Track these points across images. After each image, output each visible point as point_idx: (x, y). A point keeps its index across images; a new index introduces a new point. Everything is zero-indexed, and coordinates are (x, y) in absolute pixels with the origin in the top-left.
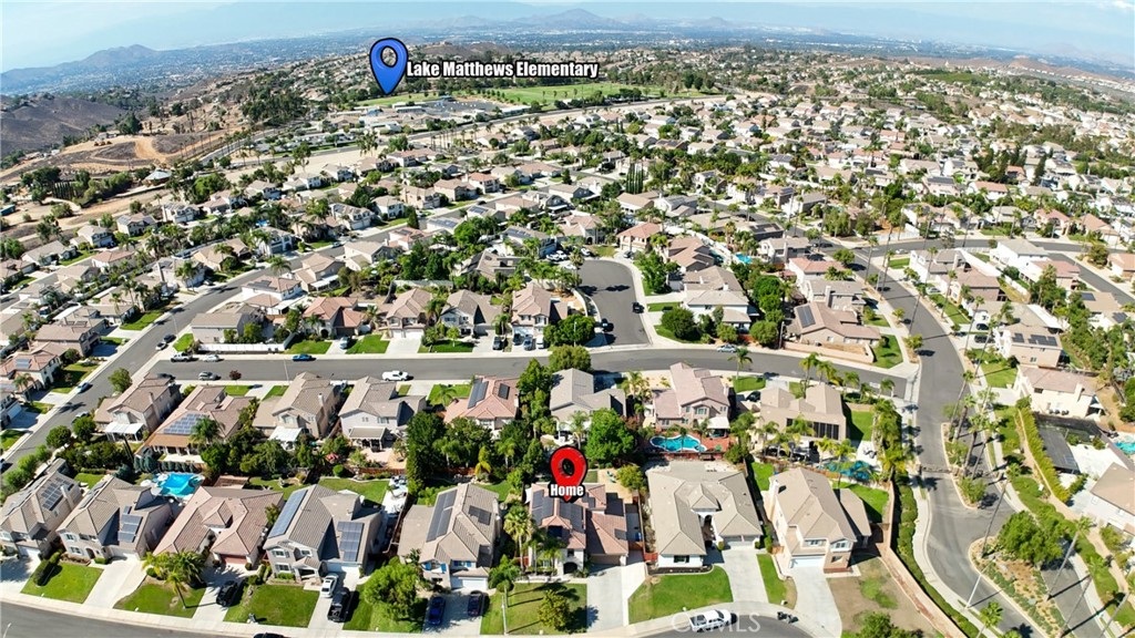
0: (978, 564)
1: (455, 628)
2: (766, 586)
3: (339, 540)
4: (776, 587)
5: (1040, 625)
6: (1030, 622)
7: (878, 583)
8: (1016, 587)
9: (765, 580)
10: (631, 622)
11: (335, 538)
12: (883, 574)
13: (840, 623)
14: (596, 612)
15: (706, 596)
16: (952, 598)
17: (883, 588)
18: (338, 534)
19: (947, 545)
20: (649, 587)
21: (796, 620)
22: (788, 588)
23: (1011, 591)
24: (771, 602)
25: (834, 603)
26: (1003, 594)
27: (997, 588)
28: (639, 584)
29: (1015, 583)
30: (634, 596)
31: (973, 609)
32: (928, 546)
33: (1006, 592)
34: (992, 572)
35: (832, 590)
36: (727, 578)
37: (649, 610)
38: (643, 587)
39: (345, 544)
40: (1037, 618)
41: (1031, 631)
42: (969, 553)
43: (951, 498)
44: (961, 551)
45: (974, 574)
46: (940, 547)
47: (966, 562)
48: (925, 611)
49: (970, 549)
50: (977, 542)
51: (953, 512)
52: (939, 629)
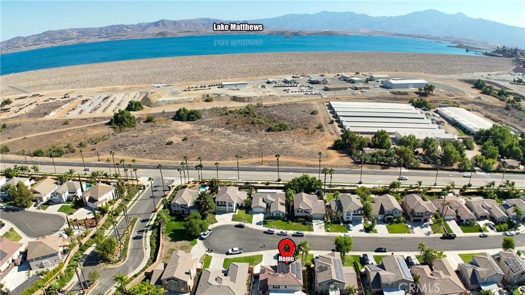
0: (124, 260)
5: (129, 238)
6: (131, 239)
8: (122, 249)
9: (210, 263)
10: (262, 255)
13: (193, 248)
19: (127, 268)
21: (207, 251)
22: (203, 260)
24: (212, 256)
26: (129, 248)
27: (128, 251)
29: (120, 250)
31: (144, 246)
32: (134, 270)
33: (127, 248)
34: (124, 256)
37: (256, 257)
40: (127, 240)
41: (134, 237)
42: (123, 263)
43: (99, 288)
44: (125, 265)
45: (130, 257)
46: (130, 268)
47: (128, 261)
48: (163, 246)
49: (121, 265)
50: (114, 267)
51: (107, 281)
52: (163, 240)
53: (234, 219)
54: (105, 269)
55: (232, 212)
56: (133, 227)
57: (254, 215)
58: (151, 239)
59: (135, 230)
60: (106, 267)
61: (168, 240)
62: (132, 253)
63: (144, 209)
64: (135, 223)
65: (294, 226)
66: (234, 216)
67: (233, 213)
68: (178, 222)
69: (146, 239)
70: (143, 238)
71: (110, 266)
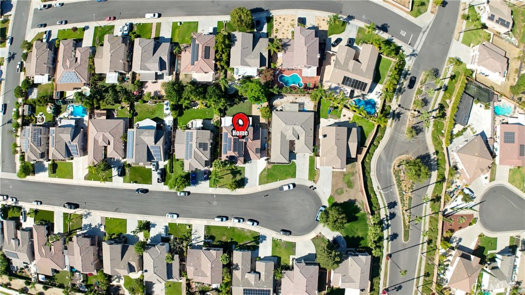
0: (394, 169)
1: (200, 184)
2: (309, 172)
3: (152, 153)
4: (313, 173)
5: (402, 203)
6: (399, 201)
7: (351, 176)
8: (402, 184)
9: (309, 169)
10: (259, 185)
11: (151, 152)
12: (355, 171)
13: (330, 192)
14: (248, 179)
15: (287, 175)
16: (375, 184)
17: (351, 178)
18: (151, 151)
19: (387, 157)
20: (267, 169)
21: (315, 188)
22: (317, 174)
23: (399, 185)
24: (309, 179)
25: (331, 183)
26: (396, 186)
27: (395, 182)
28: (263, 168)
29: (403, 182)
30: (261, 173)
31: (381, 191)
32: (380, 156)
33: (398, 185)
34: (397, 174)
35: (333, 177)
36: (296, 167)
37: (266, 180)
38: (265, 169)
39: (156, 155)
40: (402, 200)
41: (396, 205)
42: (394, 163)
43: (402, 128)
44: (391, 161)
45: (390, 174)
46: (384, 157)
47: (390, 167)
48: (362, 191)
49: (395, 161)
50: (400, 157)
51: (399, 137)
52: (363, 200)
53: (293, 245)
54: (407, 152)
55: (297, 260)
56: (404, 223)
57: (271, 255)
58: (378, 204)
59: (400, 218)
60: (407, 155)
61: (360, 203)
62: (390, 181)
63: (403, 258)
64: (405, 231)
65: (224, 235)
66: (294, 253)
67: (296, 257)
68: (356, 236)
69: (384, 204)
70: (386, 205)
71: (404, 157)
